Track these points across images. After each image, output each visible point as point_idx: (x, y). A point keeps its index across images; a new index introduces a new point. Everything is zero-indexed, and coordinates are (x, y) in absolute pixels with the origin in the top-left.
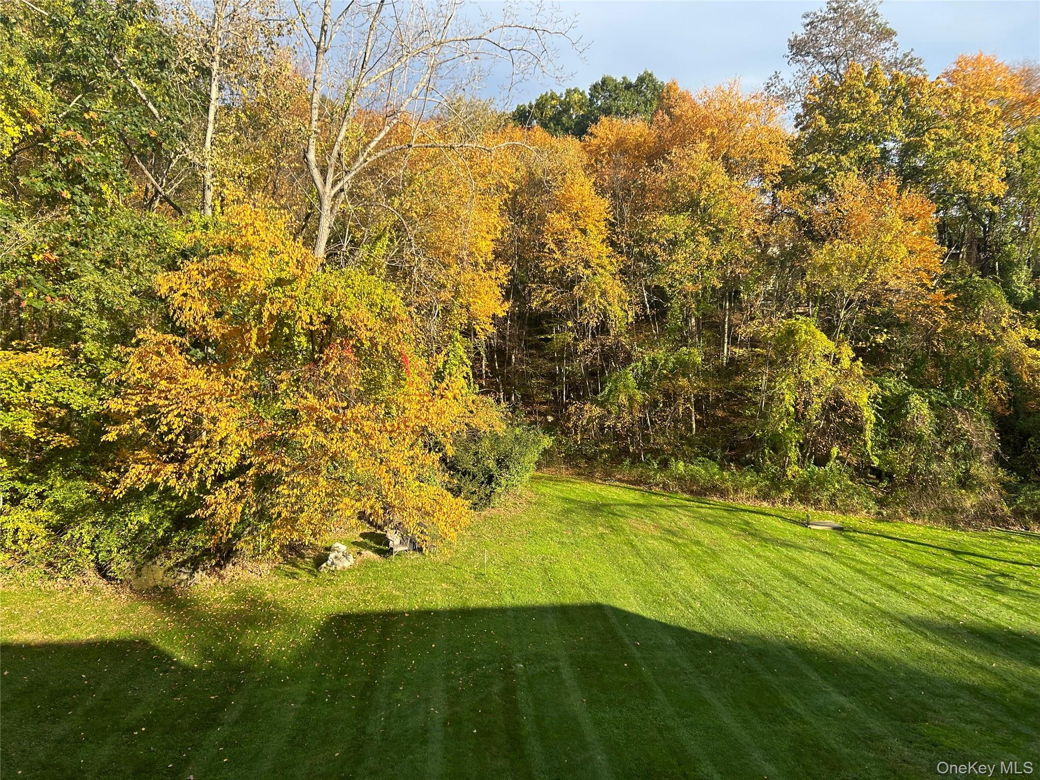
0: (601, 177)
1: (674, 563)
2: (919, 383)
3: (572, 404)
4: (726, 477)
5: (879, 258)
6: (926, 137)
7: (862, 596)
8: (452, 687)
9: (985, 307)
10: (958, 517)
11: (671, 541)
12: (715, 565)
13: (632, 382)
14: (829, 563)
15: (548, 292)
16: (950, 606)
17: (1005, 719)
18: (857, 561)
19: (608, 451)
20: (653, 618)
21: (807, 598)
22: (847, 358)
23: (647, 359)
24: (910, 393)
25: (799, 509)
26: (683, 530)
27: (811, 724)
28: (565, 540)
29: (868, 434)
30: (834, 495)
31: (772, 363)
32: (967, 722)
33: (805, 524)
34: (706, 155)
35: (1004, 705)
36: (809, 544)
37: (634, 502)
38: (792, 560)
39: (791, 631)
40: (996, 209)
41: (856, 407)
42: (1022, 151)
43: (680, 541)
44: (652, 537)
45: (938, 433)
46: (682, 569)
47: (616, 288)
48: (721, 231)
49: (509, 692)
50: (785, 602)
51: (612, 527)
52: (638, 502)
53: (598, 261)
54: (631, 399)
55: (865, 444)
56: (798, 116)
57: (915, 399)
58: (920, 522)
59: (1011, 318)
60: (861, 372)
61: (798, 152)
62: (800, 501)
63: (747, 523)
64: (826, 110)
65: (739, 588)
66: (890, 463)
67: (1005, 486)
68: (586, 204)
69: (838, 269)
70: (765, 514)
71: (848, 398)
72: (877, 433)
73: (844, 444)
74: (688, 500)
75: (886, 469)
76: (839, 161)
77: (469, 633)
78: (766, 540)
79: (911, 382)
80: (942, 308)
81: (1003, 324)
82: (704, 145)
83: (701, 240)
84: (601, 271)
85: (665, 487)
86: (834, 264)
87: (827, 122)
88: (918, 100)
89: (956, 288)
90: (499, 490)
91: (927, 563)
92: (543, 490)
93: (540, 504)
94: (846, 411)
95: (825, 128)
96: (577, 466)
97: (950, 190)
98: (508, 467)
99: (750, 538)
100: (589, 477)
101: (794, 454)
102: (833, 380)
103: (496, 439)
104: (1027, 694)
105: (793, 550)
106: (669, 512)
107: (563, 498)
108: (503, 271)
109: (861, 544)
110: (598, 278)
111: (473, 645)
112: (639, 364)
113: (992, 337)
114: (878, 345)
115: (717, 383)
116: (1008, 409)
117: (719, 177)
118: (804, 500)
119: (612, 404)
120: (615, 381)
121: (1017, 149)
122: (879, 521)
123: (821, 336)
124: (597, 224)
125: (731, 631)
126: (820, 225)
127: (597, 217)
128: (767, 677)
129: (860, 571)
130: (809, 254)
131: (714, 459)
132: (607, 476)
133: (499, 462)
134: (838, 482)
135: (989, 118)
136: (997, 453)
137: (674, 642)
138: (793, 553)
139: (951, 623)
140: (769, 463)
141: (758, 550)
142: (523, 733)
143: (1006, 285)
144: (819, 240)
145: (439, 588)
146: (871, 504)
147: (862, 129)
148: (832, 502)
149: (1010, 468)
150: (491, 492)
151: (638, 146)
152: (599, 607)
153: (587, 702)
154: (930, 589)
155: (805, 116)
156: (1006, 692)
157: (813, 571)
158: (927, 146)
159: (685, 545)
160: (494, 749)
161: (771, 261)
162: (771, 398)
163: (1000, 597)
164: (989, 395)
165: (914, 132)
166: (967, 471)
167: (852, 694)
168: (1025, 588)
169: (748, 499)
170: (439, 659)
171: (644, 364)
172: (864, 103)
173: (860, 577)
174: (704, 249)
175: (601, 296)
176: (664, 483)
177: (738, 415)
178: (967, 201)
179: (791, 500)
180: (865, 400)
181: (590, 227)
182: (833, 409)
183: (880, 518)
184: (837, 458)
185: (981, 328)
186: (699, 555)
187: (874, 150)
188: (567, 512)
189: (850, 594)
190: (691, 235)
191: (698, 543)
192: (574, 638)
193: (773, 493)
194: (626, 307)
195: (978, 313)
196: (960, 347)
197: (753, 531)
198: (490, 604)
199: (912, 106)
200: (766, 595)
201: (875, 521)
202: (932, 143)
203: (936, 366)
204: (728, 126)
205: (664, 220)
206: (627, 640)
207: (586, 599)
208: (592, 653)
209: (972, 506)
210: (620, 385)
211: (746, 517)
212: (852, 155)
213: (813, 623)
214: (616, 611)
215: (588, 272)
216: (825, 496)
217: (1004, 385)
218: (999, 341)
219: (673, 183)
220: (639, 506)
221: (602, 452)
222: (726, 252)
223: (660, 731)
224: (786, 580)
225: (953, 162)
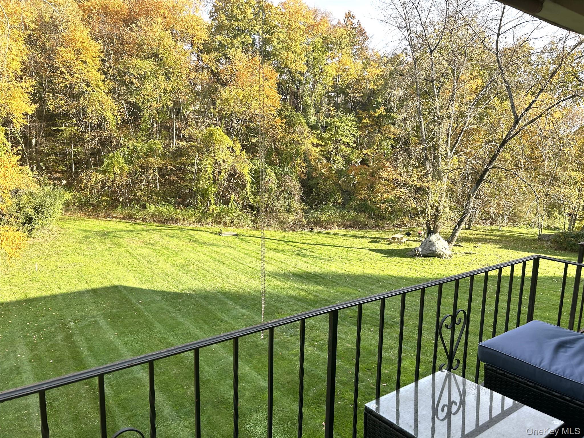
0: (93, 28)
1: (154, 259)
2: (270, 163)
3: (84, 172)
4: (179, 212)
5: (252, 98)
6: (273, 36)
7: (249, 265)
8: (30, 342)
9: (298, 127)
10: (286, 226)
11: (151, 249)
12: (177, 258)
13: (121, 159)
14: (232, 251)
15: (61, 99)
16: (284, 265)
17: (307, 307)
18: (245, 250)
19: (107, 201)
20: (147, 288)
21: (223, 269)
22: (238, 150)
23: (130, 146)
24: (266, 168)
25: (216, 228)
26: (157, 242)
27: (231, 323)
28: (87, 253)
29: (248, 188)
30: (233, 219)
31: (200, 151)
32: (293, 311)
33: (220, 234)
34: (161, 26)
35: (306, 301)
36: (223, 244)
37: (127, 229)
38: (215, 251)
39: (218, 285)
40: (302, 78)
41: (243, 175)
42: (313, 51)
43: (156, 248)
44: (141, 247)
45: (278, 187)
46: (159, 262)
47: (108, 101)
48: (171, 73)
49: (68, 338)
50: (214, 272)
51: (115, 243)
52: (129, 229)
53: (95, 83)
54: (121, 169)
55: (247, 193)
56: (211, 12)
57: (268, 171)
58: (271, 229)
59: (308, 133)
60: (245, 157)
61: (211, 33)
62: (217, 223)
63: (191, 236)
64: (225, 12)
65: (190, 268)
66: (257, 202)
67: (304, 211)
68: (85, 45)
69: (234, 102)
70: (199, 231)
71: (239, 170)
72: (252, 188)
73: (237, 193)
74: (158, 226)
75: (255, 205)
76: (232, 43)
77: (34, 311)
78: (201, 244)
79: (267, 162)
80: (280, 126)
81: (305, 135)
82: (160, 20)
83: (160, 77)
84: (98, 89)
85: (144, 220)
86: (231, 99)
87: (226, 19)
88: (269, 16)
89: (286, 117)
90: (37, 227)
91: (274, 247)
92: (67, 226)
93: (66, 234)
94: (239, 177)
95: (226, 22)
96: (86, 211)
97: (283, 66)
98: (43, 213)
99: (193, 243)
100: (97, 216)
101: (213, 199)
102: (232, 161)
103: (32, 195)
104: (315, 296)
105: (215, 247)
106: (148, 233)
107: (82, 230)
108: (31, 83)
109: (246, 242)
110: (96, 94)
111: (39, 318)
112: (126, 149)
113: (300, 142)
114: (252, 143)
115: (171, 161)
116: (305, 176)
117: (169, 41)
118: (218, 223)
119: (110, 172)
120: (111, 158)
121: (312, 50)
122: (253, 230)
123: (226, 138)
124: (93, 59)
125: (190, 289)
126: (224, 77)
127: (93, 54)
128: (209, 307)
129: (247, 254)
130: (220, 92)
131: (171, 203)
132: (108, 216)
133: (36, 210)
134: (235, 212)
135: (301, 32)
136: (301, 196)
137: (161, 298)
138: (215, 248)
139: (285, 272)
140: (200, 204)
141: (198, 249)
142: (83, 356)
143: (305, 116)
144: (224, 85)
145: (5, 289)
146: (250, 222)
147: (244, 26)
148: (232, 222)
149: (306, 203)
150: (31, 229)
151: (117, 12)
152: (115, 287)
153: (117, 334)
154: (276, 259)
155: (214, 13)
156: (307, 296)
157: (226, 256)
158: (273, 41)
159: (160, 250)
160: (67, 368)
161: (198, 93)
162: (200, 170)
163: (303, 259)
164: (299, 170)
165: (268, 32)
166: (289, 205)
167: (248, 307)
168: (312, 254)
169: (190, 223)
170: (16, 328)
171: (128, 149)
172: (245, 12)
173: (247, 256)
174: (162, 83)
175: (99, 106)
176: (143, 218)
177: (182, 179)
178: (290, 72)
179: (212, 223)
180: (247, 171)
181: (88, 60)
182: (233, 175)
183: (254, 229)
184: (234, 200)
185: (296, 137)
186: (168, 254)
187: (249, 39)
188: (86, 237)
189: (243, 264)
190: (154, 73)
191: (166, 248)
192: (103, 304)
193: (203, 219)
194: (116, 113)
195: (295, 130)
196: (287, 146)
197: (194, 240)
198: (44, 294)
199: (267, 18)
200: (204, 269)
201: (251, 230)
202: (276, 40)
203: (276, 155)
204: (173, 11)
205: (137, 62)
206: (134, 301)
207: (106, 284)
208: (115, 310)
209: (292, 221)
210: (114, 161)
211: (190, 232)
212: (239, 39)
213: (228, 280)
214: (126, 288)
215: (89, 89)
216: (228, 220)
217: (304, 164)
218: (303, 143)
219: (142, 40)
220: (130, 231)
221: (103, 201)
222: (174, 86)
223: (160, 341)
224: (213, 262)
225: (284, 52)
